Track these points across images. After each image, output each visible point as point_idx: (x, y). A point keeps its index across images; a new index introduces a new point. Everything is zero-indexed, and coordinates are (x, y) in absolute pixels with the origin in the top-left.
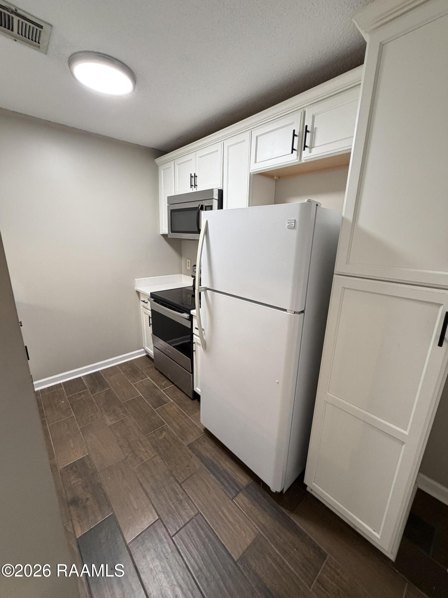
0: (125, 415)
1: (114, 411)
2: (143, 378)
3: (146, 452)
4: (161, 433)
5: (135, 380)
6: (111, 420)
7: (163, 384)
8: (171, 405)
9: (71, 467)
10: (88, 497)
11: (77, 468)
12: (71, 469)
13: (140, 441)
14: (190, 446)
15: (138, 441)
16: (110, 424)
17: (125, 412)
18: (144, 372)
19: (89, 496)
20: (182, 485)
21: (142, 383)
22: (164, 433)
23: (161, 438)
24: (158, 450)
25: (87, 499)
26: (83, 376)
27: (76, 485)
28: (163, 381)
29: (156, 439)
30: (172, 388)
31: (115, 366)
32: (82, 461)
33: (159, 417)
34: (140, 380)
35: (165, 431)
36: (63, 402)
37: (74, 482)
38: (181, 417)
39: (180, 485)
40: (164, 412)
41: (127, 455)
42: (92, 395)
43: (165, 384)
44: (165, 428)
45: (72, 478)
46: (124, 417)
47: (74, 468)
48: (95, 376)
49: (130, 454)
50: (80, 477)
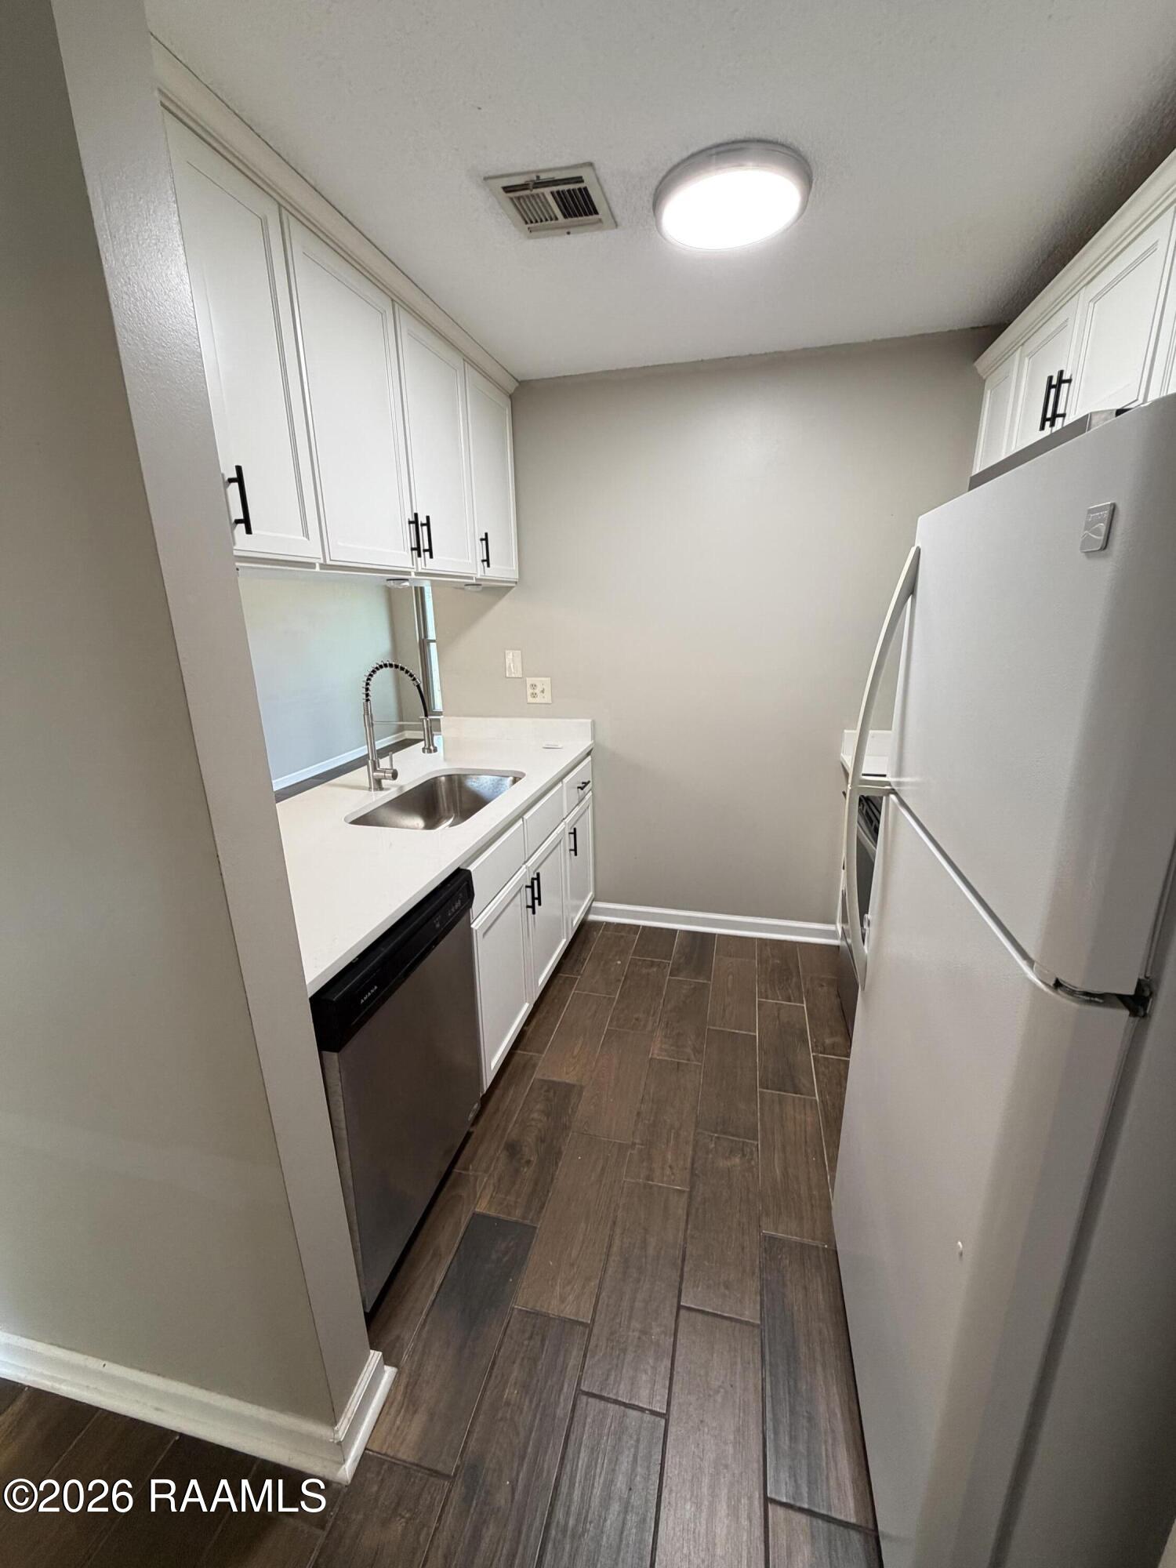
0: (693, 1057)
1: (679, 1034)
2: (792, 998)
3: (671, 1167)
4: (731, 1152)
5: (769, 992)
6: (661, 1049)
7: (828, 1041)
8: (804, 1106)
9: (552, 1086)
10: (532, 1159)
11: (555, 1094)
12: (547, 1091)
13: (677, 1135)
14: (771, 1246)
15: (673, 1131)
16: (655, 1056)
17: (697, 1051)
18: (805, 984)
19: (535, 1158)
20: (683, 1312)
21: (779, 1010)
22: (737, 1160)
23: (722, 1164)
24: (692, 1188)
25: (528, 1162)
26: (681, 931)
27: (533, 1123)
28: (832, 1035)
29: (710, 1156)
30: (842, 1065)
31: (752, 939)
32: (569, 1087)
33: (754, 1114)
34: (780, 998)
35: (744, 1155)
36: (619, 962)
37: (535, 1115)
38: (807, 1156)
39: (679, 1307)
40: (777, 1109)
41: (637, 1141)
42: (668, 977)
43: (833, 1045)
44: (749, 1150)
45: (538, 1107)
46: (688, 1060)
47: (551, 1094)
48: (701, 942)
49: (642, 1145)
50: (548, 1115)
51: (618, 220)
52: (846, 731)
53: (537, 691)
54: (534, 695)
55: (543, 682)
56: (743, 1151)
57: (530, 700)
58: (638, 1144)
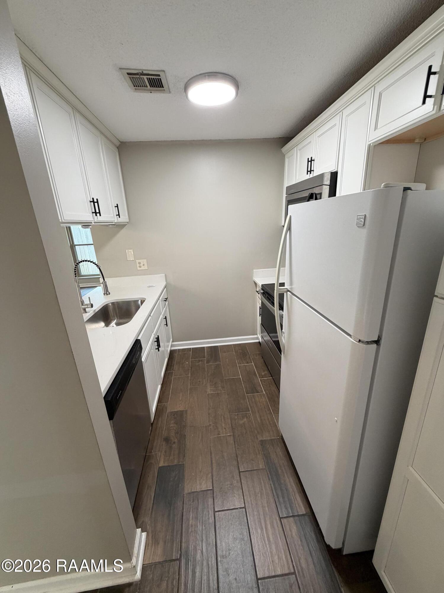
0: (222, 390)
1: (215, 383)
2: (249, 362)
3: (225, 428)
4: (243, 417)
5: (241, 362)
6: (211, 390)
7: (263, 374)
8: (261, 396)
9: (175, 414)
10: (175, 441)
11: (177, 415)
12: (174, 415)
13: (224, 417)
14: (262, 443)
15: (222, 416)
16: (209, 393)
17: (223, 387)
18: (251, 357)
19: (176, 441)
20: (241, 473)
21: (245, 367)
22: (245, 419)
23: (241, 422)
24: (233, 433)
25: (174, 443)
26: (207, 347)
27: (172, 428)
28: (264, 371)
29: (237, 421)
30: (269, 380)
31: (231, 345)
32: (182, 412)
33: (247, 403)
34: (245, 363)
35: (247, 417)
36: (187, 363)
37: (172, 425)
38: (266, 412)
39: (240, 472)
40: (253, 400)
41: (211, 423)
42: (206, 364)
43: (265, 375)
44: (248, 415)
45: (172, 422)
46: (221, 391)
47: (176, 416)
48: (214, 349)
49: (213, 424)
50: (177, 424)
51: (171, 91)
52: (254, 270)
53: (141, 265)
54: (140, 267)
55: (144, 261)
56: (246, 416)
57: (139, 269)
58: (212, 424)
